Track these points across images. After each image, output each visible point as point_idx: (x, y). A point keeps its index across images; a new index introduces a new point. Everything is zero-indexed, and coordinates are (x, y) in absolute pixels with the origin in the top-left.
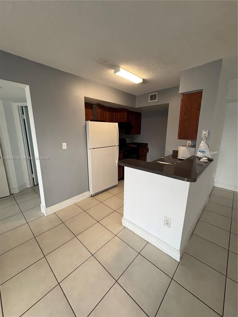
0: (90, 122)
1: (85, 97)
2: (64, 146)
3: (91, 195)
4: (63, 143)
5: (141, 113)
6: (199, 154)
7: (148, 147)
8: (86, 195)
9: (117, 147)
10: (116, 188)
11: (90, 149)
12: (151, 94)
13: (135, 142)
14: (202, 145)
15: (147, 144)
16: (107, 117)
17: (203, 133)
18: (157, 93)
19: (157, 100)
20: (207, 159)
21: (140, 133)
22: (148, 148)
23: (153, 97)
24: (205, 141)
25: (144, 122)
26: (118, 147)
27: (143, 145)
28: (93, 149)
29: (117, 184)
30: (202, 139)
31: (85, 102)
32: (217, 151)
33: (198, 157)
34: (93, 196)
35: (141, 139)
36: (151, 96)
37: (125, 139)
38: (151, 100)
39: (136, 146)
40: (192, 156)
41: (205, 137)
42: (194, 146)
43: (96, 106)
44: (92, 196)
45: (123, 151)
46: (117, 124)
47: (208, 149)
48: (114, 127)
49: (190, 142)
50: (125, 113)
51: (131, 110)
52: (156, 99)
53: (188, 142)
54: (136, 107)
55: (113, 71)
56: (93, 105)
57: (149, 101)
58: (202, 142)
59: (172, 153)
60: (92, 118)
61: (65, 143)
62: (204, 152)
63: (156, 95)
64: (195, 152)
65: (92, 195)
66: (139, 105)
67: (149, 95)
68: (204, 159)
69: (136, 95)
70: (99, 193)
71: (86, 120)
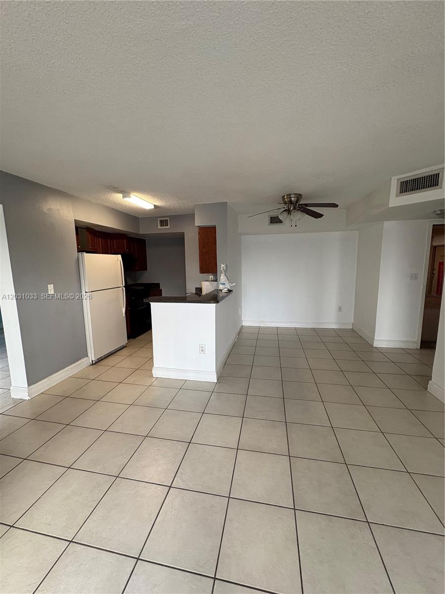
0: (85, 254)
1: (75, 220)
2: (51, 289)
3: (91, 362)
4: (49, 285)
5: (145, 240)
6: (221, 287)
7: (161, 288)
8: (85, 362)
9: (123, 289)
10: (125, 349)
11: (86, 292)
12: (161, 219)
13: (139, 282)
14: (222, 278)
15: (159, 284)
16: (99, 246)
17: (221, 266)
18: (169, 218)
19: (169, 227)
20: (227, 289)
21: (146, 269)
22: (161, 290)
23: (164, 223)
24: (224, 273)
25: (150, 252)
27: (153, 286)
28: (91, 292)
29: (126, 344)
30: (221, 273)
31: (75, 226)
32: (234, 283)
33: (220, 290)
34: (96, 363)
35: (148, 277)
36: (161, 221)
38: (161, 226)
39: (143, 288)
40: (216, 290)
41: (224, 269)
42: (216, 280)
43: (86, 230)
44: (93, 364)
46: (119, 256)
47: (227, 281)
48: (116, 260)
49: (212, 277)
50: (125, 241)
51: (132, 236)
52: (168, 225)
53: (210, 277)
54: (141, 233)
55: (120, 195)
56: (79, 229)
57: (159, 227)
58: (222, 274)
59: (194, 291)
61: (52, 285)
62: (224, 284)
63: (167, 220)
64: (218, 286)
65: (94, 362)
66: (144, 230)
67: (159, 219)
68: (225, 290)
69: (140, 217)
70: (103, 359)
71: (78, 252)
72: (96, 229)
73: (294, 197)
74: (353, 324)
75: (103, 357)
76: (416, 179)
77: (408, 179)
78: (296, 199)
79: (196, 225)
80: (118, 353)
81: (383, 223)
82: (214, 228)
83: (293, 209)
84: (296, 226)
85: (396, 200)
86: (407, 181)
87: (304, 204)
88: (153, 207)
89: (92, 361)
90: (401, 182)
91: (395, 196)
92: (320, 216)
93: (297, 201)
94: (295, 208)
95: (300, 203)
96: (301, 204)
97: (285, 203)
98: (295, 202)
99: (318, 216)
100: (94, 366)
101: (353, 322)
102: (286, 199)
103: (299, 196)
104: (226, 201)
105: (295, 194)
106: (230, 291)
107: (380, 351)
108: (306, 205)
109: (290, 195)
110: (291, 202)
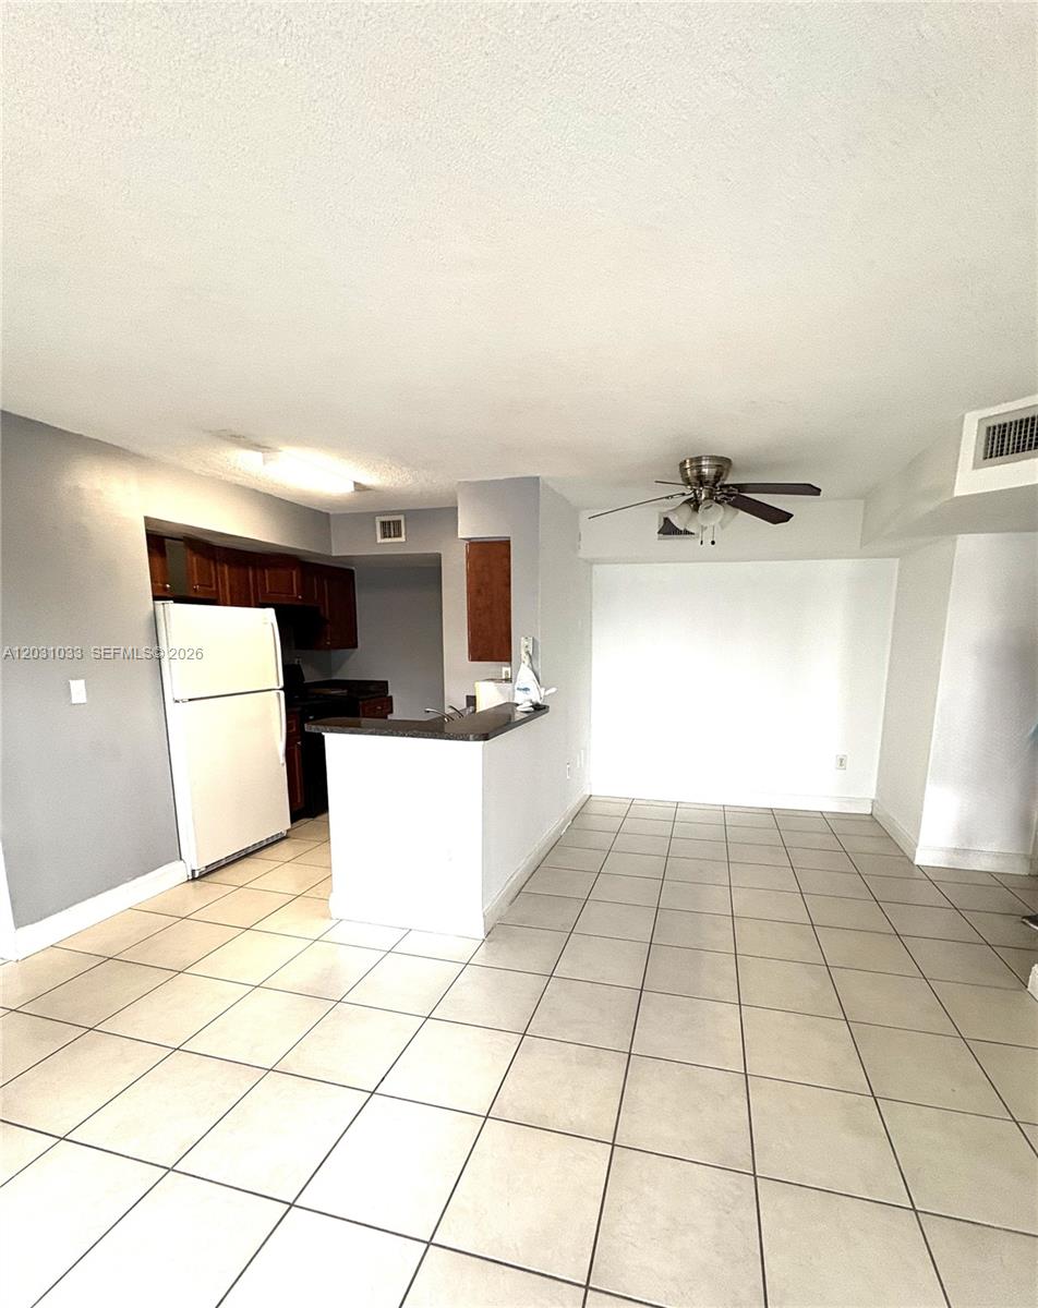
0: (172, 607)
1: (146, 518)
2: (78, 691)
3: (189, 873)
4: (72, 682)
5: (353, 571)
6: (518, 697)
7: (390, 694)
8: (175, 873)
9: (279, 694)
10: (285, 843)
11: (177, 701)
12: (385, 519)
13: (336, 677)
14: (525, 676)
15: (386, 682)
16: (224, 585)
17: (520, 644)
18: (402, 518)
19: (403, 539)
20: (530, 703)
21: (355, 646)
22: (391, 697)
23: (390, 529)
24: (527, 661)
25: (367, 605)
26: (282, 693)
27: (372, 688)
28: (190, 700)
29: (288, 831)
30: (521, 661)
31: (147, 530)
32: (553, 686)
34: (202, 876)
35: (359, 666)
37: (299, 665)
38: (384, 536)
39: (345, 691)
40: (506, 703)
41: (528, 652)
42: (510, 680)
43: (183, 544)
44: (194, 879)
45: (298, 709)
46: (270, 613)
47: (535, 684)
48: (260, 626)
50: (294, 573)
51: (313, 561)
52: (400, 536)
53: (504, 669)
54: (334, 554)
56: (167, 541)
57: (380, 540)
58: (523, 664)
59: (463, 705)
60: (165, 589)
61: (82, 682)
62: (526, 689)
63: (399, 522)
64: (512, 694)
65: (197, 875)
66: (341, 548)
67: (378, 520)
68: (526, 706)
69: (331, 513)
70: (224, 866)
71: (156, 598)
72: (217, 542)
73: (710, 467)
74: (873, 801)
75: (224, 862)
76: (1027, 420)
77: (1007, 420)
78: (714, 471)
79: (460, 536)
80: (265, 853)
81: (955, 540)
82: (506, 544)
83: (706, 499)
84: (713, 543)
85: (975, 478)
86: (1005, 425)
87: (734, 486)
88: (351, 488)
89: (193, 871)
90: (989, 428)
91: (971, 465)
92: (784, 517)
93: (718, 477)
94: (710, 496)
95: (726, 483)
96: (727, 486)
97: (687, 482)
98: (712, 479)
99: (780, 517)
100: (197, 882)
101: (873, 797)
102: (689, 472)
103: (723, 464)
104: (538, 475)
105: (712, 458)
106: (538, 709)
107: (932, 877)
108: (741, 487)
109: (699, 459)
110: (701, 480)
